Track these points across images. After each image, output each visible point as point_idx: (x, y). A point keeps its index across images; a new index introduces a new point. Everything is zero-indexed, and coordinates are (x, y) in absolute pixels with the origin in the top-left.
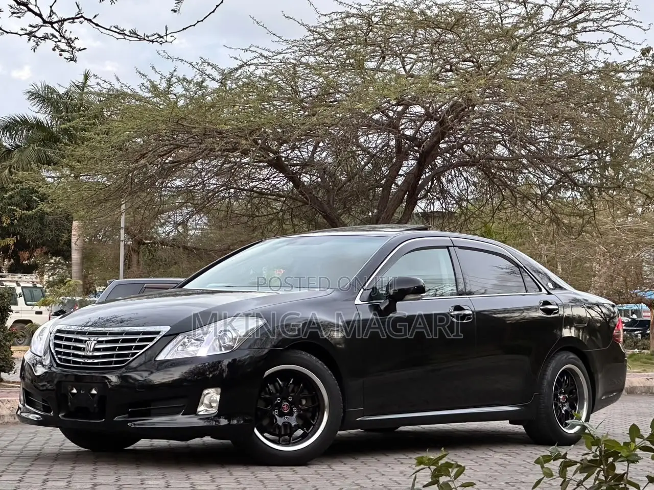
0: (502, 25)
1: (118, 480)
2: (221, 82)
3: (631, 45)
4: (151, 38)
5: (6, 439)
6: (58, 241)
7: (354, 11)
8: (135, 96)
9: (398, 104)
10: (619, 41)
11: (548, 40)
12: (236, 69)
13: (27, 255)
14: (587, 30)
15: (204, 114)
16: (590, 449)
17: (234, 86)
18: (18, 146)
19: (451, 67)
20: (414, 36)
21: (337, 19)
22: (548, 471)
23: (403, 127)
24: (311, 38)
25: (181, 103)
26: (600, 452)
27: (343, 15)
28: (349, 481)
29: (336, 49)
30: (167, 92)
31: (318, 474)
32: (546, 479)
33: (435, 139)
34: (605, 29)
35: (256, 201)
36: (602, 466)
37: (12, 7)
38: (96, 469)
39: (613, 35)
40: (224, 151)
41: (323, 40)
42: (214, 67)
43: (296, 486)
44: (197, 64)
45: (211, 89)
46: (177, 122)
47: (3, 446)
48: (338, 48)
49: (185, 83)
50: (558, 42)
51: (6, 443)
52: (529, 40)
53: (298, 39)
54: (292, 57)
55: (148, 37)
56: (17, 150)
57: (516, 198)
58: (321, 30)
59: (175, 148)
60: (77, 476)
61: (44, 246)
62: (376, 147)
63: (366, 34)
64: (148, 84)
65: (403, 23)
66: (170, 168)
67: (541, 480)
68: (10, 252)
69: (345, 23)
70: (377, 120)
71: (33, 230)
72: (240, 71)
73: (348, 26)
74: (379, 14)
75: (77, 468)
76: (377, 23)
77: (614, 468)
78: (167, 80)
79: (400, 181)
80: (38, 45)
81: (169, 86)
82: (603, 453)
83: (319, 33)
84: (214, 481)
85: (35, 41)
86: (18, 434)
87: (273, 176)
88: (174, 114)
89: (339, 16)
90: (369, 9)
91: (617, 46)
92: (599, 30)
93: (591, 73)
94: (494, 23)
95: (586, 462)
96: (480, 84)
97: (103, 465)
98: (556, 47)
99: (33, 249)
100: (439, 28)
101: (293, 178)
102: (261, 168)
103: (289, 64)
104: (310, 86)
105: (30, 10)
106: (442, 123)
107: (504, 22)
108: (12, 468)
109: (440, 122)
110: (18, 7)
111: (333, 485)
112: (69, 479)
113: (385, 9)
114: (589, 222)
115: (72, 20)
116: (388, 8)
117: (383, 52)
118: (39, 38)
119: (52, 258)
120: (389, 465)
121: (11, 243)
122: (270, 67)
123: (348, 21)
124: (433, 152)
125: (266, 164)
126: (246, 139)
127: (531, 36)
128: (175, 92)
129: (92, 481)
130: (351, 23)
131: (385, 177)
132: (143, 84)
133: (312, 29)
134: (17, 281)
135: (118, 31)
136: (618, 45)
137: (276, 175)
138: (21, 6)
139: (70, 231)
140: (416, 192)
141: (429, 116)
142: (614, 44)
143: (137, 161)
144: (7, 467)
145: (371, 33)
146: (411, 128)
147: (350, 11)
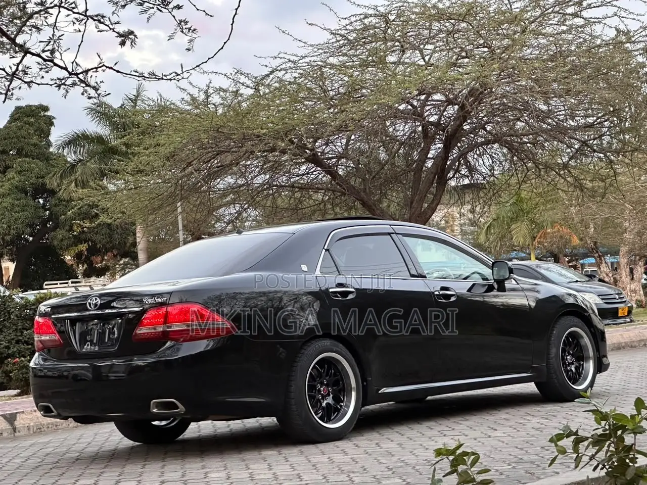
0: (512, 10)
1: (183, 476)
2: (255, 89)
3: (635, 17)
4: (169, 77)
5: (85, 441)
6: (125, 244)
7: (371, 12)
8: (177, 109)
9: (420, 94)
10: (623, 14)
11: (557, 19)
12: (268, 75)
13: (99, 258)
14: (592, 6)
15: (241, 120)
16: (600, 424)
17: (267, 91)
18: (80, 161)
19: (467, 54)
20: (430, 29)
21: (356, 21)
22: (562, 449)
23: (427, 113)
24: (334, 40)
25: (220, 111)
26: (609, 425)
27: (362, 17)
28: (395, 459)
29: (358, 48)
30: (206, 103)
31: (367, 453)
32: (560, 456)
33: (458, 123)
34: (609, 4)
35: (298, 195)
36: (612, 439)
37: (39, 64)
38: (164, 465)
39: (617, 8)
40: (264, 152)
41: (346, 41)
42: (247, 76)
43: (346, 468)
44: (231, 74)
45: (246, 95)
46: (218, 130)
47: (81, 449)
48: (359, 47)
49: (221, 93)
50: (565, 20)
51: (84, 445)
52: (538, 20)
53: (323, 43)
54: (318, 59)
55: (166, 76)
56: (80, 164)
57: (540, 169)
58: (343, 32)
59: (217, 155)
60: (147, 474)
61: (113, 249)
62: (404, 135)
63: (385, 32)
64: (188, 98)
65: (418, 18)
66: (215, 172)
67: (557, 456)
68: (83, 257)
69: (364, 24)
70: (403, 110)
71: (103, 235)
72: (271, 77)
73: (367, 26)
74: (395, 12)
75: (147, 466)
76: (394, 20)
77: (623, 440)
78: (205, 92)
79: (429, 164)
80: (68, 92)
81: (208, 96)
82: (612, 427)
83: (341, 35)
84: (271, 469)
85: (64, 89)
86: (96, 435)
87: (312, 170)
88: (214, 123)
89: (358, 18)
90: (386, 7)
91: (622, 19)
92: (603, 5)
93: (599, 46)
94: (502, 9)
95: (596, 437)
96: (494, 68)
97: (171, 460)
98: (564, 25)
99: (104, 253)
100: (452, 19)
101: (330, 171)
102: (300, 164)
103: (316, 66)
104: (337, 84)
105: (56, 65)
106: (462, 107)
107: (513, 7)
108: (88, 471)
109: (460, 107)
110: (45, 63)
111: (381, 463)
112: (139, 479)
113: (400, 7)
114: (611, 185)
115: (95, 70)
116: (403, 6)
117: (402, 46)
118: (68, 85)
119: (121, 260)
120: (433, 438)
121: (84, 249)
122: (298, 71)
123: (366, 21)
124: (457, 135)
125: (303, 160)
126: (283, 140)
127: (539, 17)
128: (214, 102)
129: (159, 479)
130: (370, 23)
131: (415, 161)
132: (183, 99)
133: (334, 32)
134: (90, 286)
135: (137, 74)
136: (623, 17)
137: (314, 169)
138: (47, 62)
139: (135, 234)
140: (445, 173)
141: (450, 102)
142: (619, 17)
143: (184, 169)
144: (83, 471)
145: (389, 30)
146: (435, 114)
147: (367, 12)
